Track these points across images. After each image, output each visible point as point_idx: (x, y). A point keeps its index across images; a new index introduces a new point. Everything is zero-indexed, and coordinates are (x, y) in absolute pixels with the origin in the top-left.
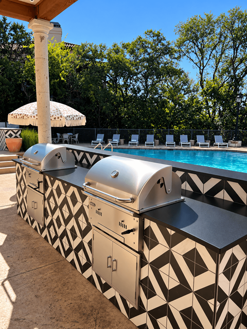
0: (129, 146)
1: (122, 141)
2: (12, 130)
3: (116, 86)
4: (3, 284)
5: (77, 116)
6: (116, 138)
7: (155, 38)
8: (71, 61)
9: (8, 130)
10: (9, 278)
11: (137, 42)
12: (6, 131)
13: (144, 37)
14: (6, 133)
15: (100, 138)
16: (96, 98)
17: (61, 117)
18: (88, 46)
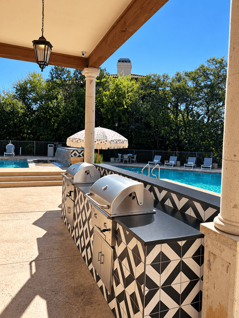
0: (183, 168)
1: (179, 163)
2: (77, 150)
3: (177, 112)
4: (31, 264)
5: (120, 140)
6: (173, 160)
7: (218, 65)
8: (136, 91)
9: (74, 150)
10: (36, 260)
11: (199, 69)
12: (72, 151)
13: (206, 65)
14: (72, 153)
15: (157, 160)
16: (155, 123)
17: (106, 141)
18: (152, 77)
